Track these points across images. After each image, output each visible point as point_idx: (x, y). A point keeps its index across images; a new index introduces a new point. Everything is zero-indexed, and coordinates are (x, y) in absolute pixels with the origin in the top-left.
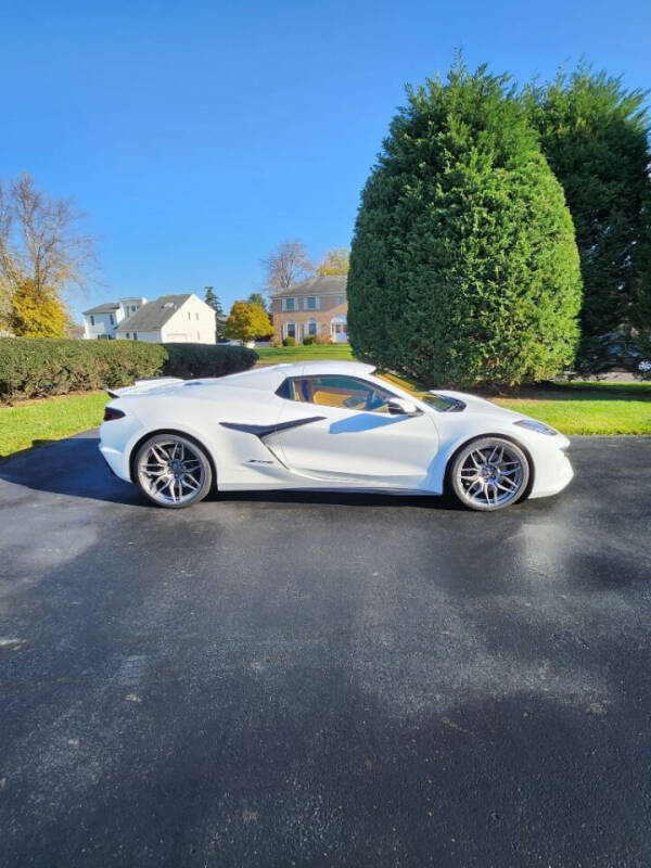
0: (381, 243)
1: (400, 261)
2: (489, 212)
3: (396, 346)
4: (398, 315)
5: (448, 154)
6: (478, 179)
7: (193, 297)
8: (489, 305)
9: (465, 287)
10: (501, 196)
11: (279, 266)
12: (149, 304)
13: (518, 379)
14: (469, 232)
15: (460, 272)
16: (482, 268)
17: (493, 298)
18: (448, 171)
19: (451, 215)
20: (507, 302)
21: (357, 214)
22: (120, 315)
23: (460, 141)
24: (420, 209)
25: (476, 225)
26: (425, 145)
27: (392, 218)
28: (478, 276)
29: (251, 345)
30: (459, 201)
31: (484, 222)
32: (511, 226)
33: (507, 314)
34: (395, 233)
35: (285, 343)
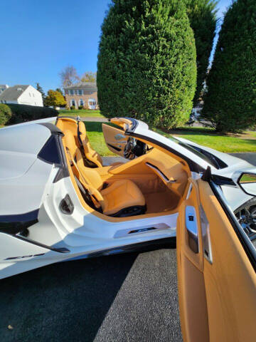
0: (113, 55)
1: (123, 65)
3: (122, 110)
4: (123, 94)
6: (162, 22)
8: (164, 91)
9: (155, 81)
10: (173, 32)
12: (9, 88)
13: (171, 127)
14: (157, 52)
15: (153, 74)
16: (162, 71)
17: (166, 88)
18: (147, 14)
19: (149, 41)
20: (171, 91)
27: (119, 41)
29: (58, 109)
34: (120, 50)
35: (71, 108)
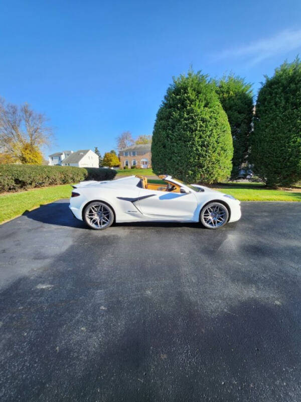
0: (164, 133)
1: (171, 139)
2: (203, 123)
3: (170, 170)
4: (171, 159)
5: (188, 102)
6: (199, 111)
7: (90, 151)
8: (203, 156)
9: (195, 149)
10: (207, 117)
11: (122, 140)
12: (74, 153)
13: (212, 182)
14: (196, 130)
15: (193, 144)
16: (200, 142)
17: (204, 153)
18: (188, 108)
19: (189, 123)
20: (209, 155)
21: (155, 122)
22: (63, 157)
23: (193, 97)
24: (178, 121)
25: (198, 127)
26: (180, 99)
27: (168, 124)
28: (199, 145)
29: (112, 168)
30: (192, 118)
31: (201, 126)
32: (210, 128)
33: (209, 159)
34: (169, 129)
35: (125, 168)
